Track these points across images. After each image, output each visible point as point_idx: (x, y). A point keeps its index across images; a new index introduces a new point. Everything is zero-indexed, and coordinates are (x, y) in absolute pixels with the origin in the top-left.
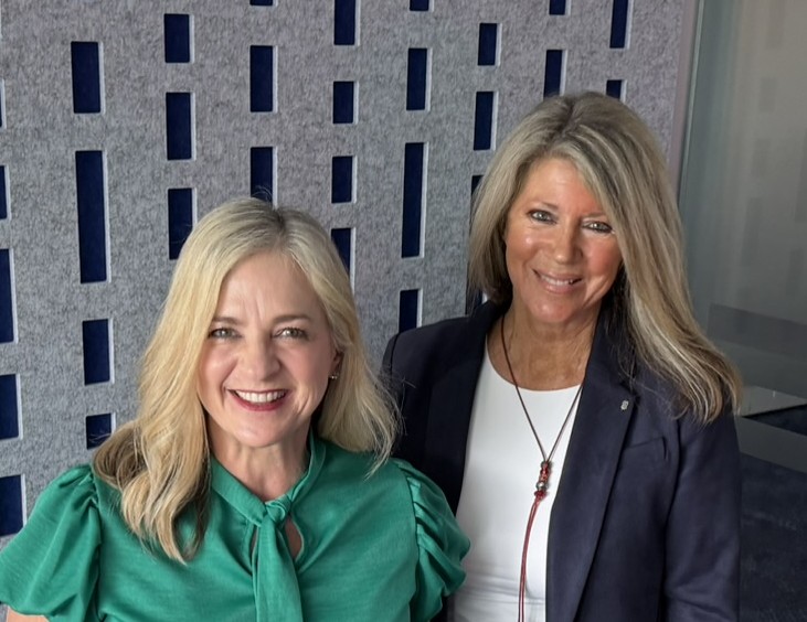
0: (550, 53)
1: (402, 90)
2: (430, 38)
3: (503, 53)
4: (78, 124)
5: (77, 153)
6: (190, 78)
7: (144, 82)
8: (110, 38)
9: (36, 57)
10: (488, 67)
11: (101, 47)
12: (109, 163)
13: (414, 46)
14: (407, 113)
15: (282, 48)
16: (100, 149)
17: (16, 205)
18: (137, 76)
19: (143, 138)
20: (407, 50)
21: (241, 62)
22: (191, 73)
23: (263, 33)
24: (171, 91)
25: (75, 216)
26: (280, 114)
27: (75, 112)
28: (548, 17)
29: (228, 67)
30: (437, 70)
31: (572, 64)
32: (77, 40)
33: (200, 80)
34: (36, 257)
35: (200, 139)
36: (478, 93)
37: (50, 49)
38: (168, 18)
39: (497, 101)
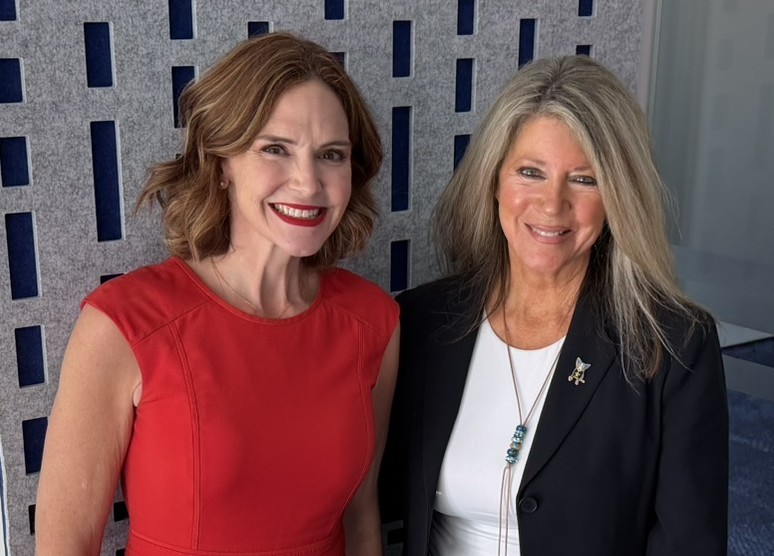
0: (523, 22)
1: (389, 58)
2: (412, 10)
3: (480, 22)
4: (92, 97)
5: (92, 123)
6: (194, 53)
7: (152, 58)
8: (119, 18)
9: (52, 37)
10: (466, 36)
11: (111, 27)
12: (121, 131)
13: (397, 19)
14: (393, 80)
15: (277, 23)
16: (112, 119)
17: (36, 172)
18: (145, 52)
19: (151, 108)
20: (392, 23)
21: (240, 37)
22: (194, 48)
23: (259, 10)
24: (177, 65)
25: (91, 181)
27: (89, 86)
29: (228, 42)
30: (420, 40)
31: (544, 32)
32: (89, 21)
33: (203, 54)
34: (56, 219)
36: (458, 60)
37: (64, 30)
38: (172, 4)
39: (476, 67)
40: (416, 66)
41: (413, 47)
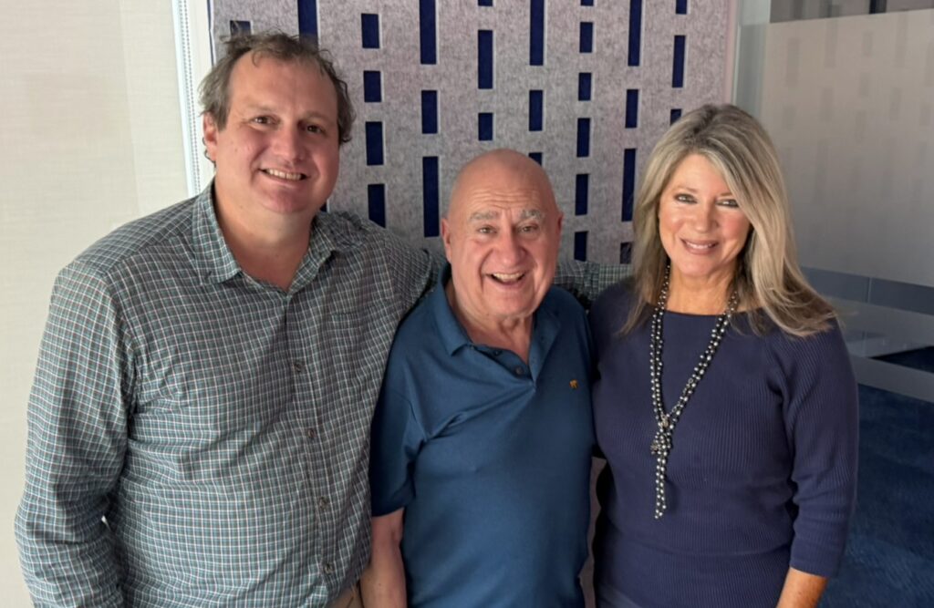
0: (629, 92)
1: (526, 117)
2: (544, 83)
3: (596, 91)
6: (381, 112)
10: (585, 102)
13: (533, 89)
14: (529, 133)
15: (443, 91)
19: (350, 152)
20: (528, 92)
21: (415, 101)
22: (382, 108)
23: (429, 82)
24: (369, 121)
26: (442, 135)
28: (627, 68)
29: (407, 105)
30: (550, 104)
31: (645, 98)
33: (388, 113)
35: (389, 151)
36: (579, 119)
38: (366, 74)
39: (592, 125)
40: (547, 123)
41: (545, 110)
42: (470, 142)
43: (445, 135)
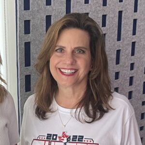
5: (46, 16)
16: (51, 15)
42: (100, 7)
43: (92, 5)
